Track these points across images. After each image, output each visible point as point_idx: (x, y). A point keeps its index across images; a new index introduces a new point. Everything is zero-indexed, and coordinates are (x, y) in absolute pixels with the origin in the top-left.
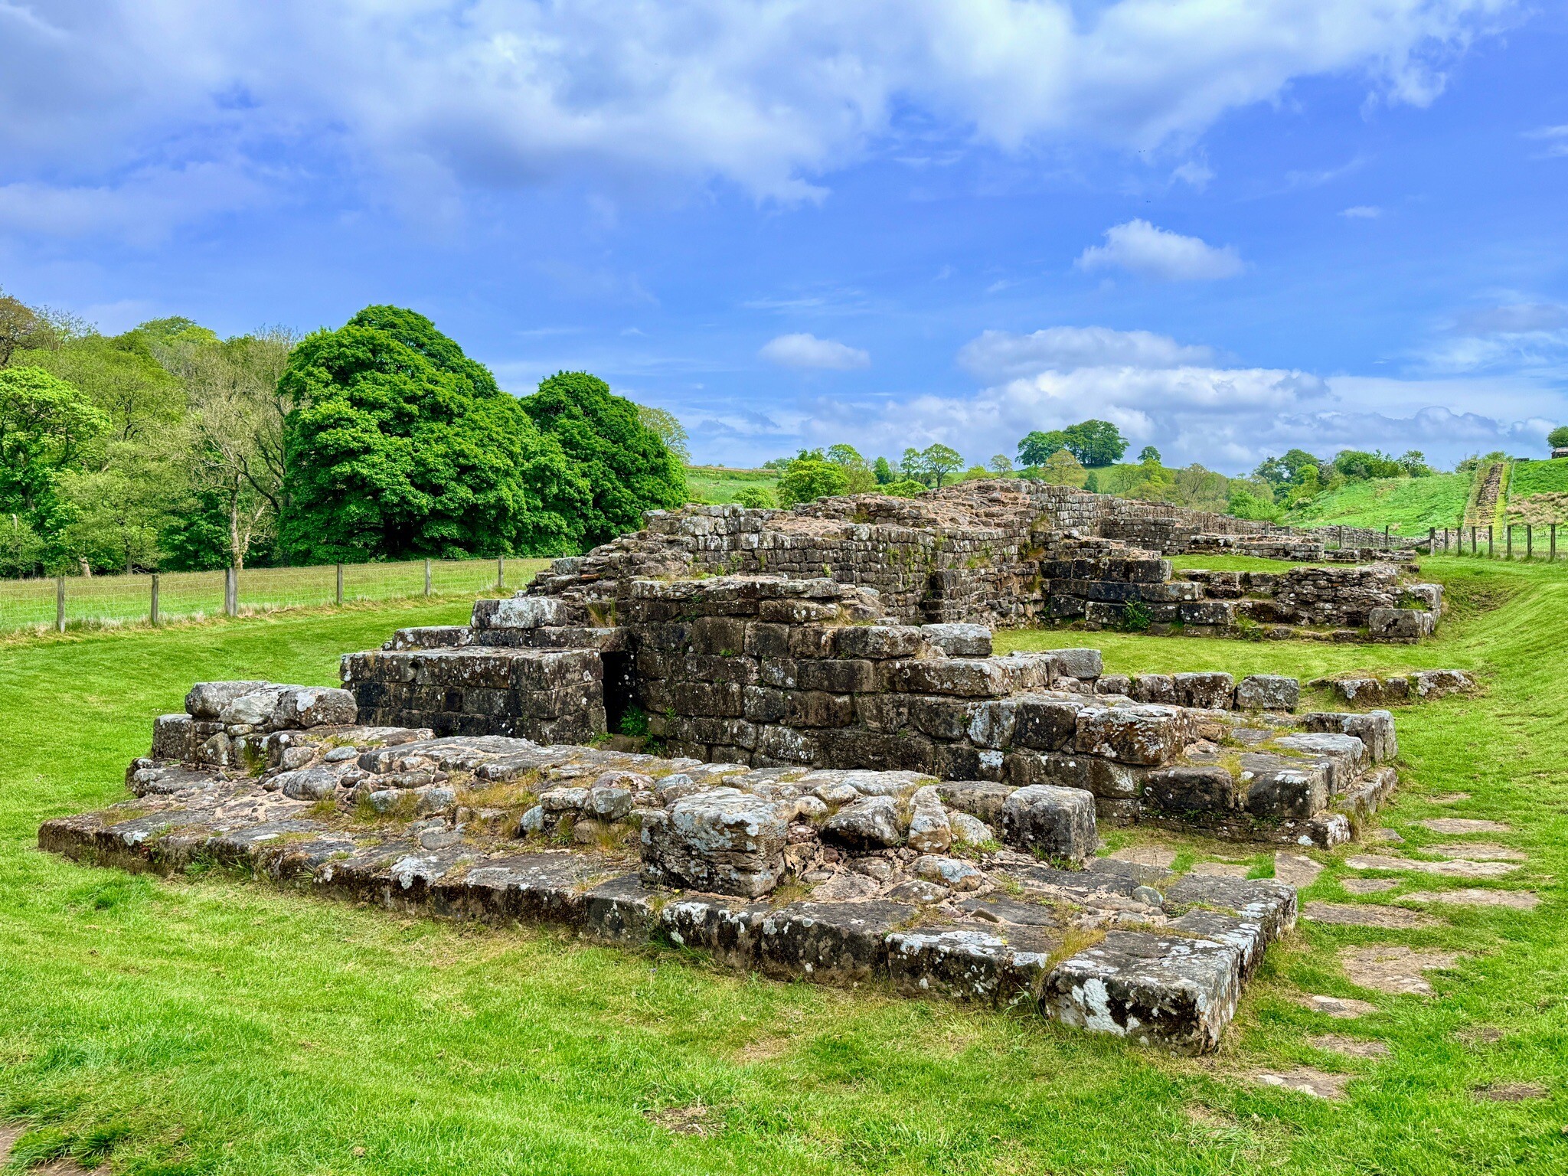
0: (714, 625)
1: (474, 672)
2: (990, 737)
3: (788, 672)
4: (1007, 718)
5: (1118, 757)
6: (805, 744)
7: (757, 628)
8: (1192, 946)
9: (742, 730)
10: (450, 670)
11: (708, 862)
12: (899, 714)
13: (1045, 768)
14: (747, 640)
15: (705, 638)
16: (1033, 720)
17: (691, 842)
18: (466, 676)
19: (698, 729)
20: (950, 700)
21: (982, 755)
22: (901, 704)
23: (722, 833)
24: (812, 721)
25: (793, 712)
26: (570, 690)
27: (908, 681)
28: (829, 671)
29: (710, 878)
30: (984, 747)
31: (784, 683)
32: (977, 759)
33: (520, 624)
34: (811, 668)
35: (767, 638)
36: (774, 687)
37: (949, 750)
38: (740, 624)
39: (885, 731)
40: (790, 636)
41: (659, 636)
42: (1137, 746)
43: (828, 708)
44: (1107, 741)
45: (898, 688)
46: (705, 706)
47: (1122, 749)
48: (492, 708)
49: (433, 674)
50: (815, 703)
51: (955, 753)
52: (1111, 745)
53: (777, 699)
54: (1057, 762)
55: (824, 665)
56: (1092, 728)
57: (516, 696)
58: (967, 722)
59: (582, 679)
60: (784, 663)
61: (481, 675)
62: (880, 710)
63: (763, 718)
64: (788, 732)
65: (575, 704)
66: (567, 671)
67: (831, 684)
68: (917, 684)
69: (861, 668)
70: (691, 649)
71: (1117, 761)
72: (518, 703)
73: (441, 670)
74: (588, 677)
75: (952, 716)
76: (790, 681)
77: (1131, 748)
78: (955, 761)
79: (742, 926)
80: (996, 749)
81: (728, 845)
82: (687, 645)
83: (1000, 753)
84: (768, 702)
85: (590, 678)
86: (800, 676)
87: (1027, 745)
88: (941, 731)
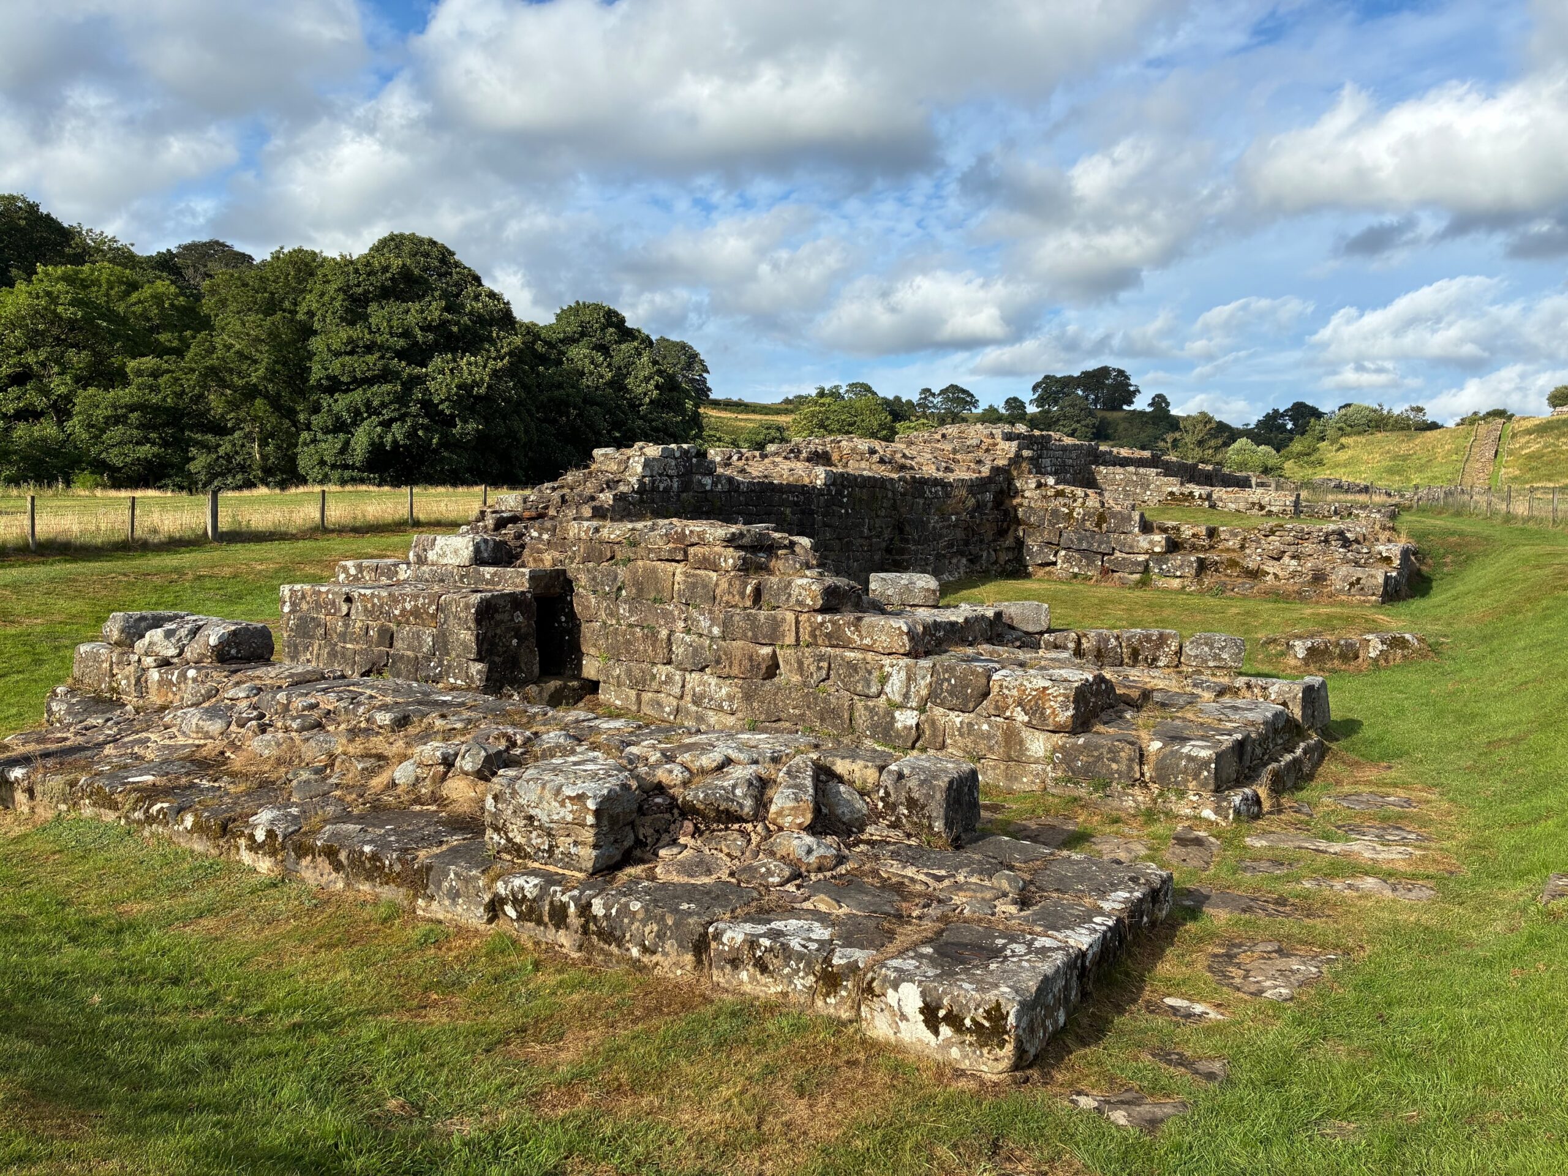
0: (645, 569)
1: (404, 610)
2: (906, 696)
3: (713, 621)
4: (923, 678)
5: (1030, 722)
6: (728, 695)
7: (685, 574)
8: (1030, 945)
9: (669, 679)
10: (382, 606)
11: (549, 835)
12: (819, 668)
13: (959, 730)
14: (676, 587)
15: (637, 583)
16: (949, 680)
17: (532, 812)
18: (397, 612)
19: (629, 672)
20: (870, 656)
21: (897, 714)
22: (821, 658)
23: (562, 804)
24: (735, 671)
25: (718, 662)
26: (498, 631)
27: (829, 636)
28: (753, 622)
29: (551, 850)
30: (901, 707)
31: (710, 632)
32: (893, 718)
33: (456, 561)
34: (736, 618)
35: (694, 585)
36: (701, 635)
37: (866, 707)
38: (670, 567)
39: (805, 684)
40: (717, 585)
41: (594, 579)
42: (1048, 711)
43: (751, 659)
44: (1019, 704)
45: (820, 642)
46: (636, 652)
47: (1034, 713)
48: (421, 646)
49: (366, 609)
50: (739, 654)
51: (871, 711)
52: (1023, 710)
53: (702, 648)
54: (970, 725)
55: (748, 615)
56: (1006, 691)
57: (444, 635)
58: (884, 679)
59: (512, 620)
60: (711, 612)
61: (411, 613)
62: (800, 663)
63: (688, 666)
64: (713, 681)
65: (504, 645)
66: (496, 611)
67: (755, 636)
68: (837, 639)
69: (784, 620)
70: (624, 593)
71: (1028, 725)
72: (445, 643)
73: (374, 605)
74: (519, 618)
75: (870, 673)
76: (716, 631)
77: (1042, 714)
78: (872, 718)
79: (572, 904)
80: (912, 708)
81: (570, 818)
82: (620, 589)
83: (916, 713)
84: (695, 650)
85: (521, 619)
86: (726, 625)
87: (942, 705)
88: (859, 688)
